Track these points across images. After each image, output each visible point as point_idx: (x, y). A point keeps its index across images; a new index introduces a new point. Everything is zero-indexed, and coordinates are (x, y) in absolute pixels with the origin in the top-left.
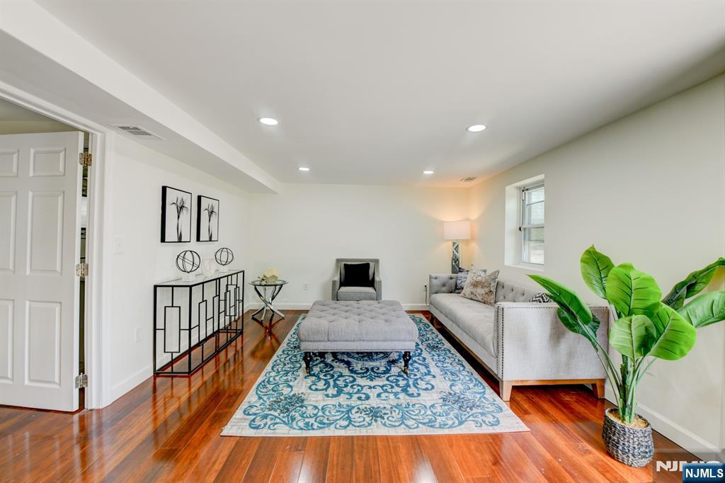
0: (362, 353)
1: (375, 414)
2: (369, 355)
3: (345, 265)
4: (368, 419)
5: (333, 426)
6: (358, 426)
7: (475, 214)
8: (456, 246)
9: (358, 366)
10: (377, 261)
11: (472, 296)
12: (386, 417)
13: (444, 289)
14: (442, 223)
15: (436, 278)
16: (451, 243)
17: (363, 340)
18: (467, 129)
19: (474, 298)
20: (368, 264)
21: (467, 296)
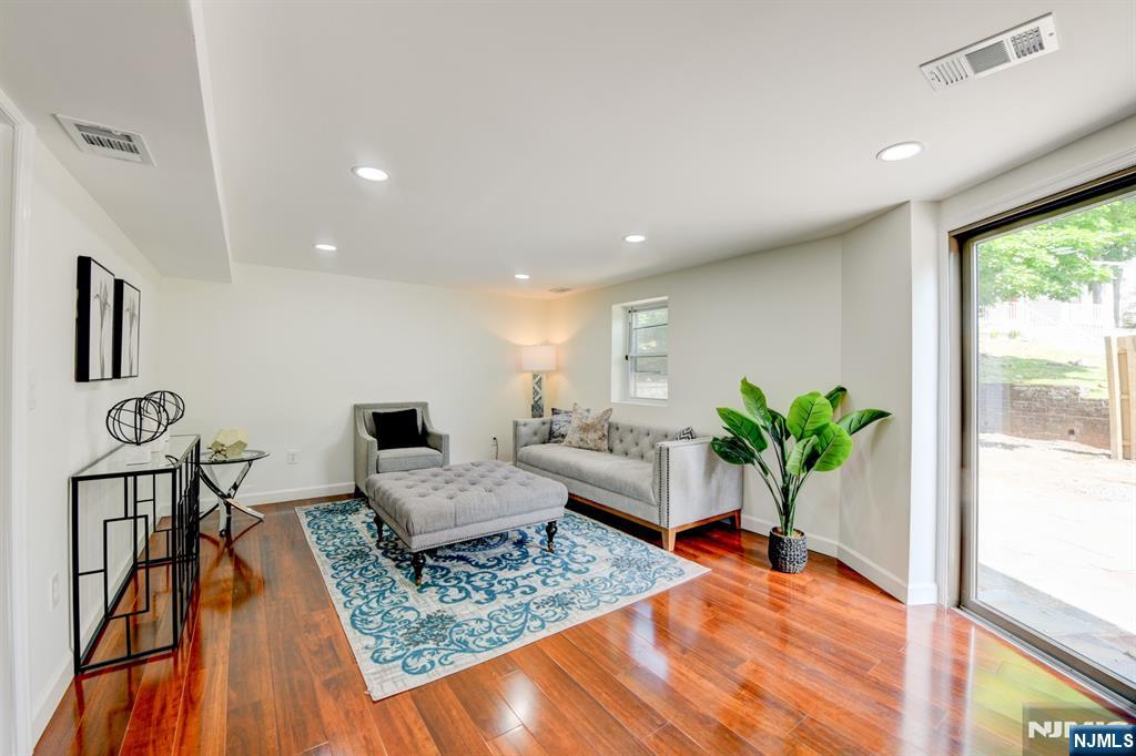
0: (469, 542)
1: (559, 602)
2: (481, 542)
3: (374, 414)
4: (559, 610)
5: (526, 631)
6: (556, 620)
7: (560, 336)
8: (537, 379)
9: (481, 556)
10: (425, 405)
11: (581, 444)
12: (575, 601)
13: (535, 438)
15: (525, 425)
16: (530, 376)
18: (624, 239)
19: (585, 446)
20: (414, 412)
21: (574, 444)
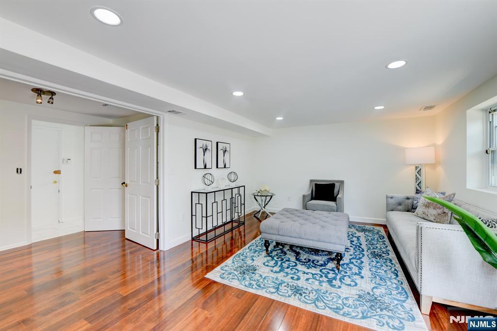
1: (297, 291)
3: (316, 184)
4: (290, 293)
5: (265, 290)
6: (281, 295)
8: (418, 170)
9: (304, 256)
10: (342, 182)
11: (424, 216)
12: (304, 295)
14: (403, 150)
15: (392, 198)
16: (414, 168)
17: (302, 238)
18: (386, 67)
19: (426, 218)
20: (334, 184)
